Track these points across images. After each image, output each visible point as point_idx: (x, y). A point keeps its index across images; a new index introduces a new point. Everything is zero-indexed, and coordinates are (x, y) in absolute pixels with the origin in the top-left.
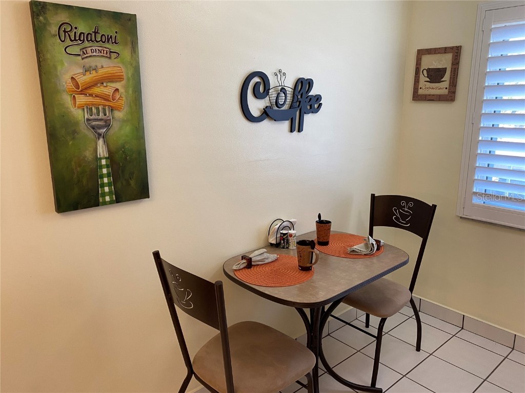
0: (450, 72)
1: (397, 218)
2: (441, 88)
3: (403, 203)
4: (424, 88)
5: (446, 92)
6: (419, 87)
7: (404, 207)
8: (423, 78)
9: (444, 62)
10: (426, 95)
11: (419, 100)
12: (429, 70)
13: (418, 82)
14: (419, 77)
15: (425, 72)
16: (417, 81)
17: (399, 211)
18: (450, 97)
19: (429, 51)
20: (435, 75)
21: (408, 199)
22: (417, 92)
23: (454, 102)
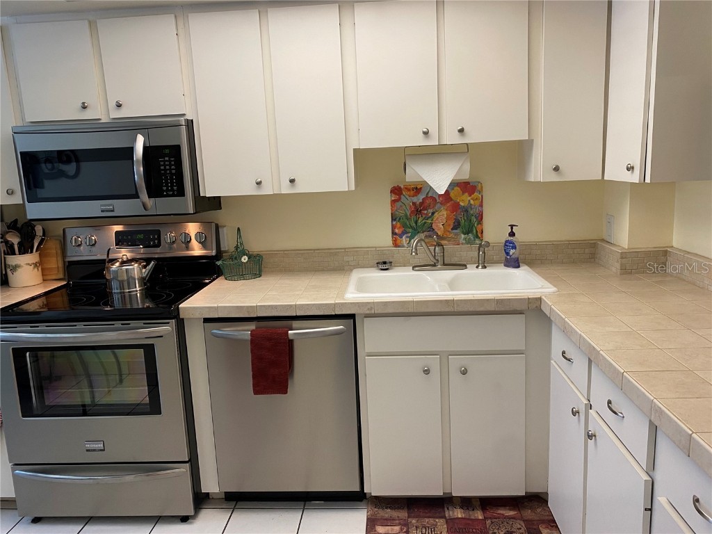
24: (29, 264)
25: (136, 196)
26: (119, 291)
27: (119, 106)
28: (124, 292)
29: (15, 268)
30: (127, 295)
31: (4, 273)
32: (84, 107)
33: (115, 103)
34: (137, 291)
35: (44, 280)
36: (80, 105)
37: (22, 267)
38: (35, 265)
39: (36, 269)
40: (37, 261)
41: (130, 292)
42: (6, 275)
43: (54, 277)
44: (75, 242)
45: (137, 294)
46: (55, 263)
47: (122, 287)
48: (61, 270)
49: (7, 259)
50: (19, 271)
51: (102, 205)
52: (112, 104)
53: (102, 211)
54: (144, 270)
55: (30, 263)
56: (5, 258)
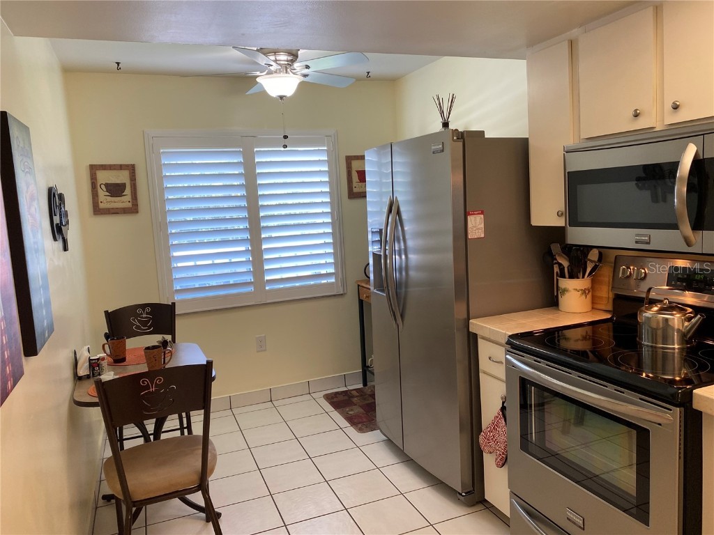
0: (129, 187)
1: (138, 327)
2: (124, 201)
3: (139, 311)
4: (105, 202)
5: (130, 205)
6: (100, 201)
7: (142, 314)
8: (102, 193)
9: (122, 177)
10: (109, 209)
11: (102, 214)
12: (107, 185)
13: (97, 196)
14: (97, 191)
15: (103, 187)
16: (95, 195)
17: (137, 320)
18: (133, 209)
19: (104, 167)
20: (115, 190)
21: (144, 306)
22: (98, 206)
23: (139, 214)
24: (576, 290)
25: (675, 226)
26: (650, 344)
27: (676, 107)
28: (656, 347)
29: (565, 290)
30: (660, 351)
31: (555, 294)
32: (636, 115)
33: (671, 104)
34: (674, 349)
35: (593, 308)
36: (631, 113)
37: (570, 291)
38: (584, 292)
39: (584, 296)
40: (586, 287)
41: (663, 348)
42: (557, 296)
43: (603, 307)
44: (623, 273)
45: (674, 353)
46: (605, 293)
47: (654, 340)
48: (611, 301)
49: (560, 282)
50: (567, 295)
51: (637, 235)
52: (668, 106)
53: (637, 242)
54: (686, 324)
55: (578, 289)
56: (557, 280)
